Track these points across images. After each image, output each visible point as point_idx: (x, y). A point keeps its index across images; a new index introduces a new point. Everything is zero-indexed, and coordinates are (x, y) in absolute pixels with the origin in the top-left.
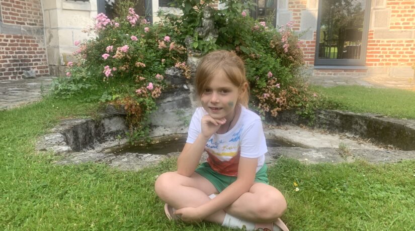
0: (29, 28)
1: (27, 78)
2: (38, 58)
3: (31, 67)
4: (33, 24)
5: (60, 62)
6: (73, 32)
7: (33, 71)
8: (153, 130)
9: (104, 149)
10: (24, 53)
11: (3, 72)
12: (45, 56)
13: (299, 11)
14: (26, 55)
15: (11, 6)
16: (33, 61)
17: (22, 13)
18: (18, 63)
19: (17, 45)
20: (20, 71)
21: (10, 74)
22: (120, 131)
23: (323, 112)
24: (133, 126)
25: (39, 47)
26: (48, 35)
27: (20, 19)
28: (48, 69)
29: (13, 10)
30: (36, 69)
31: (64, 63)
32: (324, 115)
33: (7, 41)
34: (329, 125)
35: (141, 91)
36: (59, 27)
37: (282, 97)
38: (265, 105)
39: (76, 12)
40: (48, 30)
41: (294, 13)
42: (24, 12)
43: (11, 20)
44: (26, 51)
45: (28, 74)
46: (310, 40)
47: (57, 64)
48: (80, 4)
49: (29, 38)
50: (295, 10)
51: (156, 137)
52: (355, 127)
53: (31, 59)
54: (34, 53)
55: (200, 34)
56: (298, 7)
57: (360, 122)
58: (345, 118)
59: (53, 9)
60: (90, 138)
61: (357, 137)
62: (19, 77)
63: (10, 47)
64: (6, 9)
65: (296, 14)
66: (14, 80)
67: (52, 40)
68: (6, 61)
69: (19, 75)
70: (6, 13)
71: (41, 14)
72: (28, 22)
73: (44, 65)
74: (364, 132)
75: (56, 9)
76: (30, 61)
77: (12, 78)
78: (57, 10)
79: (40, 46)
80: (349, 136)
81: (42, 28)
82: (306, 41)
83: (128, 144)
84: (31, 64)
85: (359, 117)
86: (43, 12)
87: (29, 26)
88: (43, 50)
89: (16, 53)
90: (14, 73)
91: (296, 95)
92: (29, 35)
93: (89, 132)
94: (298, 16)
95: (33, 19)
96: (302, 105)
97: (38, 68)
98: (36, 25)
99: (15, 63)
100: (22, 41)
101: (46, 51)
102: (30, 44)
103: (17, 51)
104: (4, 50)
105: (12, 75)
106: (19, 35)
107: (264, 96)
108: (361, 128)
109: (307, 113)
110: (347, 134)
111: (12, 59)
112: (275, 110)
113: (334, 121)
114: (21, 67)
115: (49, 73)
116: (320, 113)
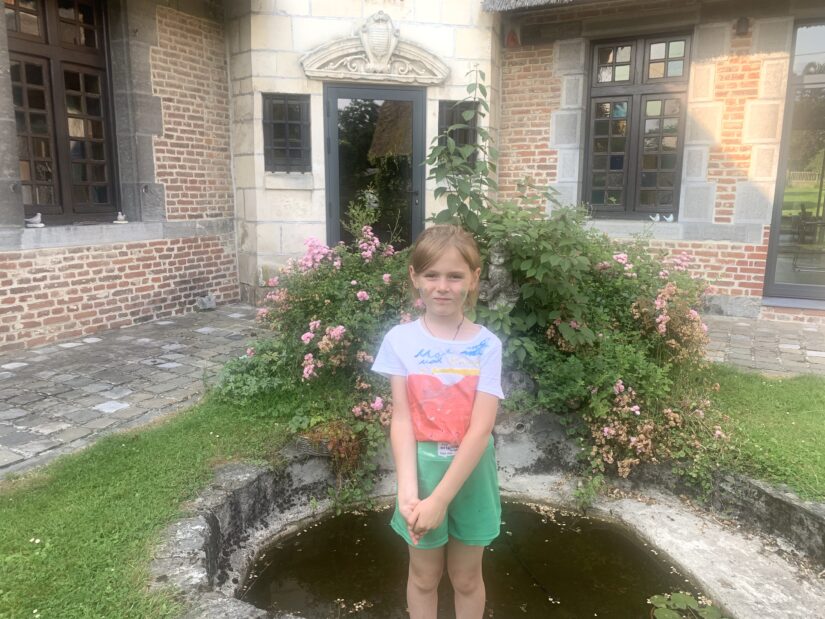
0: (210, 222)
1: (201, 311)
2: (222, 273)
3: (210, 289)
4: (216, 215)
5: (257, 282)
6: (281, 229)
7: (213, 297)
8: (381, 480)
9: (285, 525)
10: (199, 266)
11: (163, 305)
12: (235, 267)
13: (732, 182)
14: (202, 269)
15: (182, 189)
16: (214, 278)
17: (199, 199)
18: (188, 286)
19: (188, 254)
20: (191, 298)
21: (174, 306)
22: (321, 483)
23: (729, 478)
24: (343, 475)
25: (225, 253)
26: (241, 231)
27: (195, 210)
28: (239, 290)
29: (185, 195)
30: (218, 293)
31: (264, 283)
32: (733, 486)
33: (172, 249)
34: (743, 509)
35: (363, 411)
36: (258, 219)
37: (642, 436)
38: (605, 448)
39: (288, 193)
40: (240, 222)
41: (718, 187)
42: (202, 196)
43: (180, 213)
44: (202, 263)
45: (203, 304)
46: (755, 245)
47: (252, 284)
48: (297, 178)
49: (209, 239)
50: (721, 181)
51: (385, 496)
52: (798, 531)
53: (210, 276)
54: (216, 264)
55: (482, 297)
56: (729, 173)
57: (808, 522)
58: (778, 505)
59: (250, 188)
60: (263, 505)
61: (801, 554)
62: (189, 310)
63: (177, 260)
64: (174, 196)
65: (724, 189)
66: (179, 315)
67: (247, 241)
68: (169, 285)
69: (188, 306)
70: (173, 203)
71: (231, 196)
72: (208, 212)
73: (232, 284)
74: (816, 550)
75: (254, 188)
76: (208, 279)
77: (177, 312)
78: (257, 191)
79: (227, 250)
80: (784, 548)
81: (232, 220)
82: (744, 245)
83: (331, 511)
84: (210, 285)
85: (807, 513)
86: (235, 191)
87: (209, 219)
88: (231, 258)
89: (186, 268)
90: (180, 304)
91: (677, 428)
92: (208, 234)
93: (262, 495)
94: (730, 192)
95: (217, 206)
96: (687, 454)
97: (221, 290)
98: (221, 215)
99: (183, 286)
100: (196, 247)
101: (236, 259)
102: (209, 249)
103: (187, 265)
104: (167, 267)
105: (178, 307)
106: (193, 237)
107: (603, 431)
108: (810, 538)
109: (695, 476)
110: (779, 541)
111: (178, 279)
112: (627, 462)
113: (753, 505)
114: (192, 292)
115: (239, 297)
116: (723, 480)
